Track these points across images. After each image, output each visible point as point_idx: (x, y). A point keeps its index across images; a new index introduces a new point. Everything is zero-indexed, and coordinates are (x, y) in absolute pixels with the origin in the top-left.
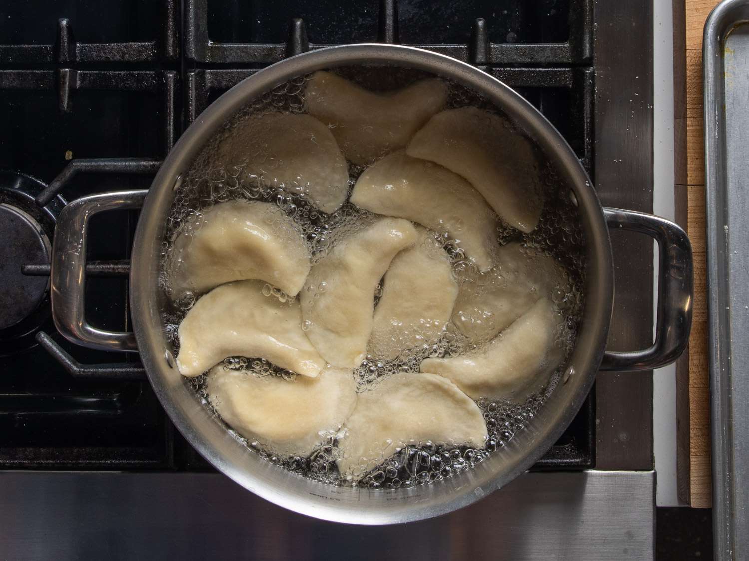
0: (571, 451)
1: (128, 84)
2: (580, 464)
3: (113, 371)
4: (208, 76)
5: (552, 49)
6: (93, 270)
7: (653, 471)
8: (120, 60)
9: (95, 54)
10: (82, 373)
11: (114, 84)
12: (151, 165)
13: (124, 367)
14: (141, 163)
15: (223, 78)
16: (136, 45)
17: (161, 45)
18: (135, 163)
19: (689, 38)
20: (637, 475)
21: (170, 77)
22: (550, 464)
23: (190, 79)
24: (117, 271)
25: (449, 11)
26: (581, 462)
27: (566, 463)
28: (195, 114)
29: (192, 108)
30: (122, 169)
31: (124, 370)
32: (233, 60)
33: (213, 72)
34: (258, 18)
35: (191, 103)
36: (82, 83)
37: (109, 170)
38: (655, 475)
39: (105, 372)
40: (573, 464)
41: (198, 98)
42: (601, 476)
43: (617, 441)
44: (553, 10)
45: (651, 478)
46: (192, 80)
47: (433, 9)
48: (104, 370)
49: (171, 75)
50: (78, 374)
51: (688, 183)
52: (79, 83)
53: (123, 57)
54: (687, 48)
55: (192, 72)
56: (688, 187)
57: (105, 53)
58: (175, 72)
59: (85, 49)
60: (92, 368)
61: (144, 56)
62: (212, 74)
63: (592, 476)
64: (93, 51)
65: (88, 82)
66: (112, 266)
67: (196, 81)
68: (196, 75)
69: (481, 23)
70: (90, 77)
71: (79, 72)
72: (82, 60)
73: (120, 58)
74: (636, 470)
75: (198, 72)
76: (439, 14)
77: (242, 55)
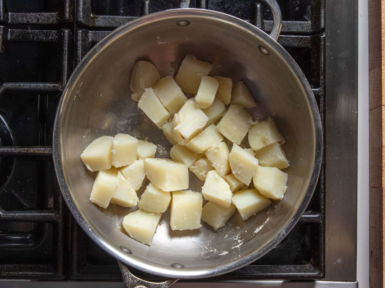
0: (310, 268)
1: (40, 37)
2: (316, 276)
3: (25, 215)
4: (90, 34)
5: (300, 24)
6: (14, 151)
7: (356, 282)
8: (36, 23)
9: (20, 19)
10: (5, 216)
11: (31, 37)
12: (52, 86)
13: (32, 213)
14: (46, 85)
15: (99, 35)
16: (46, 14)
17: (62, 14)
18: (43, 85)
19: (383, 17)
20: (347, 284)
21: (66, 32)
22: (298, 276)
23: (79, 34)
24: (29, 152)
25: (235, 9)
26: (317, 275)
27: (308, 275)
28: (82, 56)
29: (80, 52)
30: (35, 88)
31: (32, 214)
32: (107, 25)
33: (93, 32)
34: (121, 9)
35: (78, 49)
36: (11, 36)
37: (26, 89)
38: (357, 284)
39: (20, 216)
40: (312, 276)
41: (83, 46)
42: (326, 284)
43: (335, 264)
44: (297, 8)
45: (355, 286)
46: (79, 35)
47: (226, 7)
48: (20, 214)
49: (67, 31)
50: (3, 216)
51: (383, 104)
52: (9, 37)
53: (38, 21)
54: (382, 23)
55: (80, 30)
56: (383, 106)
57: (26, 18)
58: (69, 30)
59: (14, 16)
60: (12, 213)
61: (51, 21)
62: (93, 33)
63: (320, 284)
64: (19, 17)
65: (15, 36)
66: (26, 149)
67: (82, 36)
68: (82, 32)
69: (258, 6)
70: (16, 33)
71: (9, 30)
72: (12, 22)
73: (36, 22)
74: (347, 281)
75: (84, 31)
76: (229, 10)
77: (112, 22)
